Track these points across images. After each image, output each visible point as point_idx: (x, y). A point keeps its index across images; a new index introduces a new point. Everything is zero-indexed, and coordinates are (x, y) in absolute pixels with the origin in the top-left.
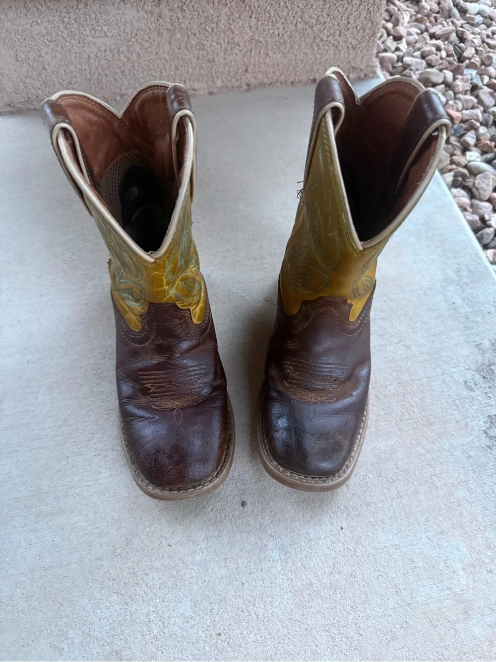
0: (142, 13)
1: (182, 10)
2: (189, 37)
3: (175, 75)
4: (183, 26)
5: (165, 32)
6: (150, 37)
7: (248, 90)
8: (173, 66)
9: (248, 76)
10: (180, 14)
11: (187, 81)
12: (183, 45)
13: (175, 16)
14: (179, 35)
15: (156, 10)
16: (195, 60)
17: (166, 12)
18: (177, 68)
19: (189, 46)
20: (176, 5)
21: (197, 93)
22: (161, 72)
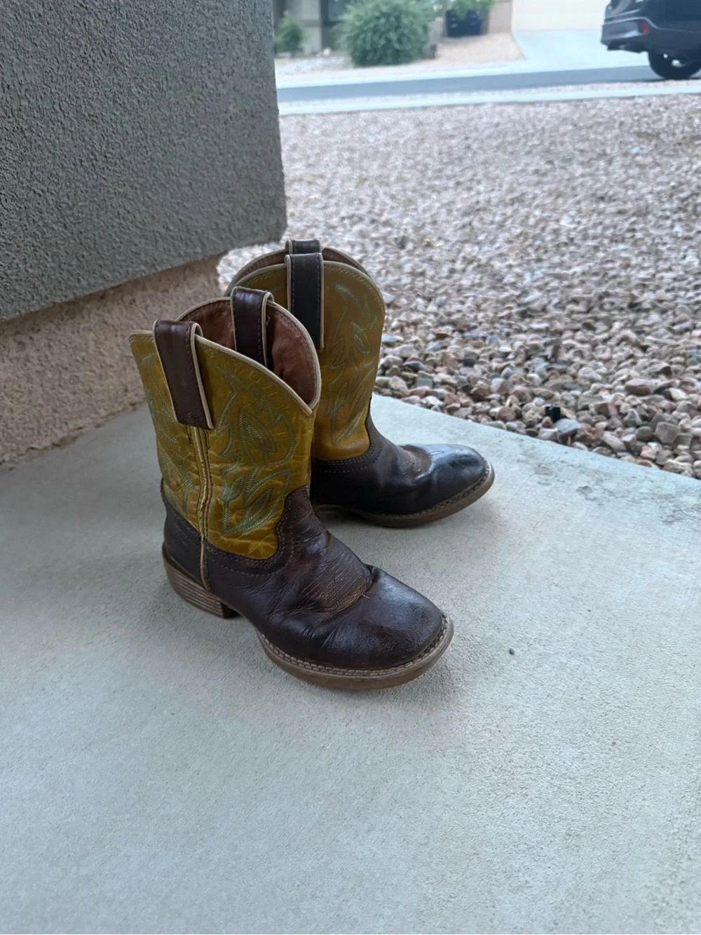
0: (8, 363)
1: (50, 347)
2: (60, 373)
3: (55, 418)
4: (53, 363)
5: (34, 376)
6: (19, 386)
7: (135, 409)
8: (51, 411)
9: (129, 395)
10: (48, 353)
11: (69, 422)
12: (56, 383)
13: (43, 355)
14: (50, 375)
15: (22, 355)
16: (72, 397)
17: (33, 353)
18: (55, 411)
19: (62, 384)
20: (42, 344)
21: (83, 430)
22: (38, 421)
